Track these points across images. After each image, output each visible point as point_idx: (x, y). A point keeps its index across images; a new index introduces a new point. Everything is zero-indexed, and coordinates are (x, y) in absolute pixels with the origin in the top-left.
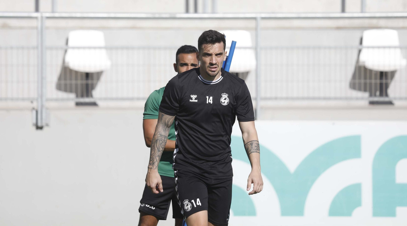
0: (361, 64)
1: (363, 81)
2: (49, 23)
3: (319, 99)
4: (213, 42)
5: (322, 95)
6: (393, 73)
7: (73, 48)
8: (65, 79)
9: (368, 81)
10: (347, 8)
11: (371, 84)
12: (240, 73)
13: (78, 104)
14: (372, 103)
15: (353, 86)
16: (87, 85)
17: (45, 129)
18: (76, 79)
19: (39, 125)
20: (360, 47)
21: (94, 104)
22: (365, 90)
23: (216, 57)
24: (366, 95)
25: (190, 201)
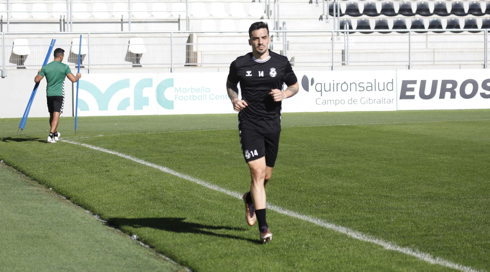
0: (129, 51)
1: (130, 58)
2: (6, 36)
3: (113, 65)
4: (259, 28)
5: (115, 63)
6: (141, 54)
7: (16, 46)
8: (13, 58)
9: (132, 58)
10: (123, 30)
11: (133, 59)
13: (18, 68)
14: (133, 66)
15: (126, 60)
16: (22, 60)
17: (5, 78)
18: (17, 58)
19: (3, 76)
20: (129, 44)
21: (25, 68)
22: (131, 61)
23: (263, 39)
24: (132, 63)
25: (249, 152)
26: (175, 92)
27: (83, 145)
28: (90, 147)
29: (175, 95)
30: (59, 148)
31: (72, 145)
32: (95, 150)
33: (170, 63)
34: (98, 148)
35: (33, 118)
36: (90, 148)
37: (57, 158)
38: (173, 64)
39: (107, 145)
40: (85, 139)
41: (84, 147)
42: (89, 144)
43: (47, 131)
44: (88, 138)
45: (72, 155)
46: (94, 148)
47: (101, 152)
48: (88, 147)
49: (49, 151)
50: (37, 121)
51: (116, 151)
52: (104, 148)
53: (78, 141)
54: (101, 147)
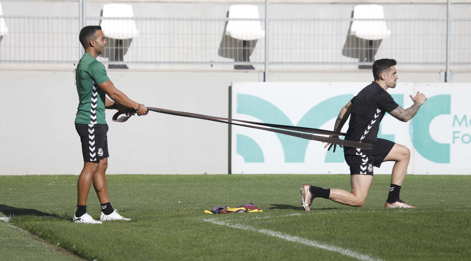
1: (354, 49)
6: (380, 42)
9: (360, 48)
11: (362, 51)
12: (250, 41)
14: (361, 67)
15: (346, 53)
21: (125, 67)
22: (357, 57)
24: (357, 60)
26: (453, 126)
27: (263, 231)
28: (279, 235)
29: (454, 132)
30: (212, 236)
31: (240, 232)
32: (291, 242)
33: (445, 61)
34: (295, 238)
35: (143, 175)
36: (278, 238)
37: (213, 257)
38: (451, 64)
39: (314, 232)
40: (265, 220)
41: (265, 236)
42: (277, 231)
43: (179, 202)
44: (270, 219)
45: (244, 251)
46: (288, 238)
47: (303, 245)
48: (274, 235)
49: (193, 243)
50: (153, 181)
51: (336, 245)
52: (309, 239)
53: (250, 224)
54: (303, 236)
